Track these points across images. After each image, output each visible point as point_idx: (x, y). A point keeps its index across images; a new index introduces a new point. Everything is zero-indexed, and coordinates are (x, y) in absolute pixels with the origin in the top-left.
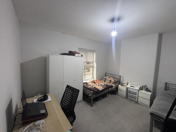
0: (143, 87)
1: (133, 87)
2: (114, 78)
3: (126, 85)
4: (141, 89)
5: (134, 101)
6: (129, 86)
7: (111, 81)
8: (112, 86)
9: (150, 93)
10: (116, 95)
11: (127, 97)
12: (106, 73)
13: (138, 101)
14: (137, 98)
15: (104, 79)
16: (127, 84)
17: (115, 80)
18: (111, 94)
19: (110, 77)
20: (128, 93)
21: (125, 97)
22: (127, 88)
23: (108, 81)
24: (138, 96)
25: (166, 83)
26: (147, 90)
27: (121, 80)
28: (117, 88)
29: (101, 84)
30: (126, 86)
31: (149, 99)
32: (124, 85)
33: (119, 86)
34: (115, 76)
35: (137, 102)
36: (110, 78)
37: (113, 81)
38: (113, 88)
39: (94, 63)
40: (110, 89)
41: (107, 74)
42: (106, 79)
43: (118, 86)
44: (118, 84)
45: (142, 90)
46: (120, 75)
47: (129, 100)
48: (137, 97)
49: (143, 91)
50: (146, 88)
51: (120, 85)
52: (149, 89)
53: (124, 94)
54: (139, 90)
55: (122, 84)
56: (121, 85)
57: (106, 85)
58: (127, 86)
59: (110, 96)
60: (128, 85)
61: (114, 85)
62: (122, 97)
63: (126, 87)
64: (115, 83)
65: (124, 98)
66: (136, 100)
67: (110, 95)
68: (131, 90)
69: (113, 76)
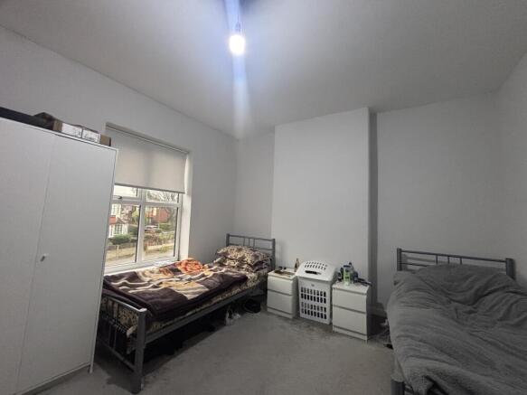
0: (342, 269)
1: (315, 273)
2: (254, 251)
3: (291, 271)
4: (338, 277)
5: (319, 324)
6: (301, 272)
7: (242, 260)
8: (244, 279)
9: (364, 289)
10: (258, 314)
11: (298, 315)
12: (228, 236)
13: (331, 323)
14: (328, 314)
15: (220, 255)
16: (296, 267)
17: (256, 257)
18: (242, 312)
19: (240, 247)
20: (301, 300)
21: (291, 317)
22: (296, 282)
23: (232, 264)
24: (331, 306)
25: (400, 251)
26: (355, 279)
27: (277, 256)
28: (263, 285)
29: (203, 276)
30: (293, 274)
31: (365, 310)
32: (287, 270)
33: (269, 278)
34: (258, 243)
35: (329, 329)
36: (239, 250)
37: (249, 259)
38: (250, 284)
39: (185, 196)
40: (236, 291)
41: (232, 240)
42: (225, 255)
43: (266, 276)
44: (265, 271)
45: (340, 280)
46: (272, 238)
47: (304, 324)
48: (328, 310)
49: (346, 285)
50: (352, 272)
51: (272, 273)
52: (359, 277)
53: (287, 304)
54: (333, 282)
55: (281, 268)
56: (276, 272)
57: (222, 275)
58: (297, 274)
59: (236, 321)
60: (299, 268)
61: (253, 275)
62: (280, 316)
63: (292, 277)
64: (257, 266)
65: (287, 319)
66: (326, 322)
67: (238, 315)
68: (308, 285)
69: (251, 245)
